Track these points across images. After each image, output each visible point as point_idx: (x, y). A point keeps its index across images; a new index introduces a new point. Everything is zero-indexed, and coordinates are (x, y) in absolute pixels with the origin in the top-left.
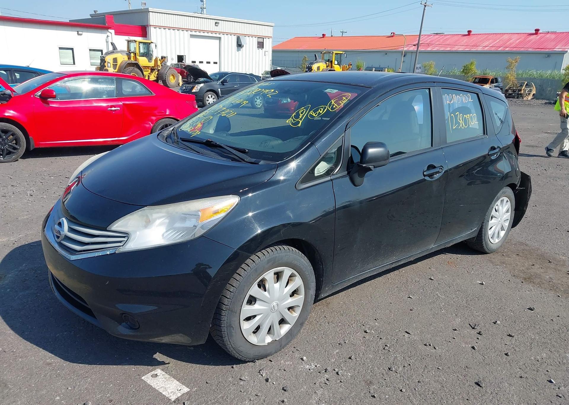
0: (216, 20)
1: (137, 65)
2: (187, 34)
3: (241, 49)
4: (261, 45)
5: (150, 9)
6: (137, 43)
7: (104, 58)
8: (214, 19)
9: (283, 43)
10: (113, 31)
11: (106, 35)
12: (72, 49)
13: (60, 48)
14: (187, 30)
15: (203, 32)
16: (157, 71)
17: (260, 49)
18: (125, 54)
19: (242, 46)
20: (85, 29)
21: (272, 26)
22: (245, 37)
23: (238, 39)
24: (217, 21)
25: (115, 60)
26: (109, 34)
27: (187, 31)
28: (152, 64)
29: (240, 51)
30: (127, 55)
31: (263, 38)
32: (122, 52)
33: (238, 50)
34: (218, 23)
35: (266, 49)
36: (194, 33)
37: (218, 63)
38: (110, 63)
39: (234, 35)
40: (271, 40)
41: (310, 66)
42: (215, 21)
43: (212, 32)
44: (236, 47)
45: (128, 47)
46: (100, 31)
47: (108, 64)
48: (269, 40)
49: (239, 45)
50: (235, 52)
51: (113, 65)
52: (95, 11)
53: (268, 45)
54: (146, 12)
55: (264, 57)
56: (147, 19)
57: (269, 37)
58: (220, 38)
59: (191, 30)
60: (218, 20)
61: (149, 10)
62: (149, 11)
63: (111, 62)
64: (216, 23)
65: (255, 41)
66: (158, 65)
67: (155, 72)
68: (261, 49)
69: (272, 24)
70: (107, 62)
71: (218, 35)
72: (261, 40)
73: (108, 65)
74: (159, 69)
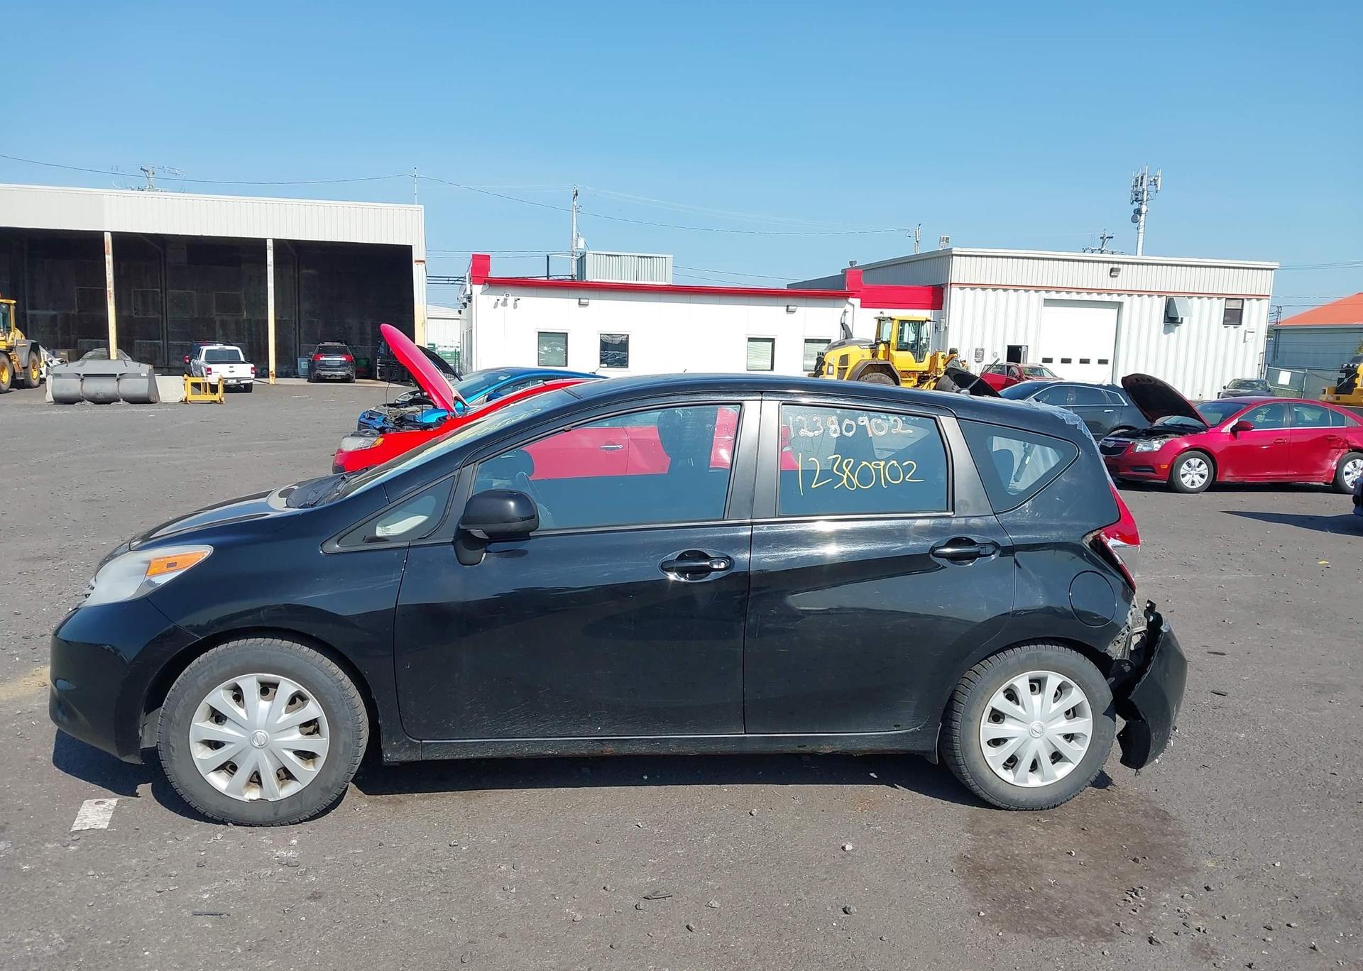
0: (1113, 262)
1: (887, 369)
2: (1036, 298)
3: (1177, 328)
4: (1233, 317)
5: (956, 250)
6: (896, 322)
7: (823, 357)
8: (1108, 262)
9: (1317, 312)
10: (857, 302)
11: (841, 310)
12: (772, 340)
13: (750, 340)
14: (1037, 289)
15: (1078, 293)
16: (935, 381)
17: (1232, 326)
18: (867, 347)
19: (1180, 321)
20: (803, 301)
21: (1272, 269)
22: (1189, 301)
23: (1170, 305)
24: (1116, 266)
25: (844, 359)
26: (848, 307)
27: (1036, 291)
28: (924, 366)
29: (1172, 333)
30: (871, 348)
31: (1243, 300)
32: (859, 343)
33: (1167, 331)
34: (1118, 270)
35: (1249, 324)
36: (1053, 295)
37: (1110, 362)
38: (833, 365)
39: (1159, 296)
40: (1265, 302)
41: (1351, 365)
42: (1111, 266)
43: (1100, 291)
44: (1163, 325)
45: (877, 333)
46: (831, 302)
47: (828, 368)
48: (1260, 305)
49: (1171, 319)
50: (1158, 335)
51: (839, 369)
52: (851, 263)
53: (1257, 318)
54: (945, 257)
55: (1243, 345)
56: (946, 270)
57: (1259, 297)
58: (1119, 305)
59: (1048, 289)
60: (1118, 263)
61: (953, 253)
62: (953, 255)
63: (836, 363)
64: (1112, 270)
65: (1218, 307)
66: (937, 369)
67: (929, 385)
68: (1235, 327)
69: (1273, 263)
70: (827, 364)
71: (1115, 298)
72: (1234, 305)
73: (828, 370)
74: (938, 376)
